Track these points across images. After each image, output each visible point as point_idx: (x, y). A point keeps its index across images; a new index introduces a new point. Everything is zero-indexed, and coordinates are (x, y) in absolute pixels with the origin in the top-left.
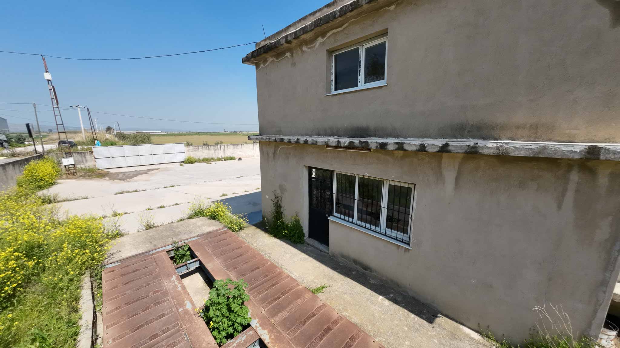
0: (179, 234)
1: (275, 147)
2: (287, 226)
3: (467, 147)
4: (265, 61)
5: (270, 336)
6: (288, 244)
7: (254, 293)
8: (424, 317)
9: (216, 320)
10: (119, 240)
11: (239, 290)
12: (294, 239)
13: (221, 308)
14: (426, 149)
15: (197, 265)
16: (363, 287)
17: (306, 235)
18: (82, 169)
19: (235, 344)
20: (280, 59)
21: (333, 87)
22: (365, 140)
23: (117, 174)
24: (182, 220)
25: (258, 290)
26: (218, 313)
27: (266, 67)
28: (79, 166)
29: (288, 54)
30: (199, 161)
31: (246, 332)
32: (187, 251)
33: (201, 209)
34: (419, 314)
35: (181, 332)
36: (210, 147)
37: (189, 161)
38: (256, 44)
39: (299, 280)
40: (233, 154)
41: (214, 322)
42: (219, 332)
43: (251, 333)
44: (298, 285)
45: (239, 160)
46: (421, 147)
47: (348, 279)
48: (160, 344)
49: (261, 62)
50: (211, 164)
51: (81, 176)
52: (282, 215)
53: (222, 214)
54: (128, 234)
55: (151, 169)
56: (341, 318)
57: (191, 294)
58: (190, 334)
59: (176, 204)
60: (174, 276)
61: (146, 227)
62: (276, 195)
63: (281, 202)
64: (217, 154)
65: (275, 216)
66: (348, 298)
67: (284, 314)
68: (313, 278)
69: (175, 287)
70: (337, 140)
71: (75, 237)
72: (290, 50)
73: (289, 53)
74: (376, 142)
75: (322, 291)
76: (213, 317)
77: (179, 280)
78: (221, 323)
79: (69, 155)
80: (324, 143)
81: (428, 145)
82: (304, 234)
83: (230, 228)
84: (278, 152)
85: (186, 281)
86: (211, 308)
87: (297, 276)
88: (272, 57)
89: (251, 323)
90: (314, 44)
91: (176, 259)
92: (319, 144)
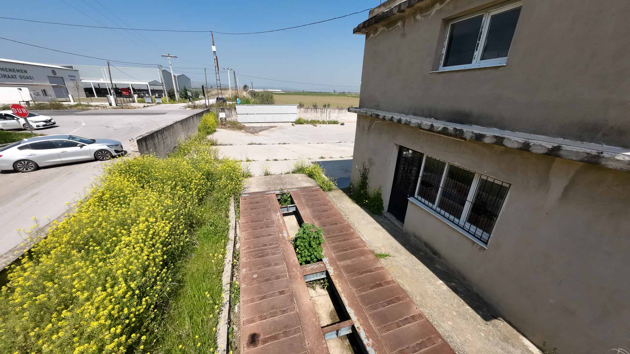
0: (285, 184)
1: (371, 121)
2: (369, 198)
3: (586, 155)
4: (376, 30)
5: (334, 272)
6: (367, 212)
7: (329, 240)
8: (481, 313)
9: (300, 249)
10: (250, 179)
11: (318, 234)
12: (373, 209)
13: (305, 242)
14: (530, 149)
15: (294, 209)
16: (426, 268)
17: (385, 208)
18: (229, 121)
19: (310, 268)
20: (390, 29)
21: (442, 63)
22: (460, 128)
23: (250, 128)
24: (288, 173)
25: (332, 240)
26: (302, 244)
27: (376, 37)
28: (227, 119)
29: (399, 24)
30: (307, 122)
31: (319, 263)
32: (289, 198)
33: (303, 167)
34: (477, 309)
35: (279, 248)
36: (317, 110)
37: (299, 122)
38: (370, 12)
39: (368, 243)
40: (337, 119)
41: (299, 249)
42: (302, 257)
43: (322, 265)
44: (365, 246)
45: (341, 125)
46: (524, 146)
47: (414, 257)
48: (268, 250)
49: (371, 32)
50: (316, 126)
51: (229, 127)
52: (366, 186)
53: (317, 175)
54: (254, 176)
55: (271, 126)
56: (393, 282)
57: (288, 229)
58: (284, 251)
59: (286, 160)
60: (279, 213)
61: (265, 174)
62: (365, 167)
63: (368, 174)
64: (322, 117)
65: (360, 185)
66: (407, 271)
67: (348, 262)
68: (380, 245)
69: (279, 220)
70: (431, 123)
71: (228, 172)
72: (403, 19)
73: (401, 22)
74: (473, 132)
75: (385, 258)
76: (298, 246)
77: (282, 216)
78: (303, 252)
79: (223, 110)
80: (417, 124)
81: (534, 144)
82: (383, 207)
83: (321, 187)
84: (373, 127)
85: (286, 218)
86: (298, 239)
87: (367, 239)
88: (383, 26)
89: (323, 259)
90: (430, 12)
91: (281, 201)
92: (412, 125)
